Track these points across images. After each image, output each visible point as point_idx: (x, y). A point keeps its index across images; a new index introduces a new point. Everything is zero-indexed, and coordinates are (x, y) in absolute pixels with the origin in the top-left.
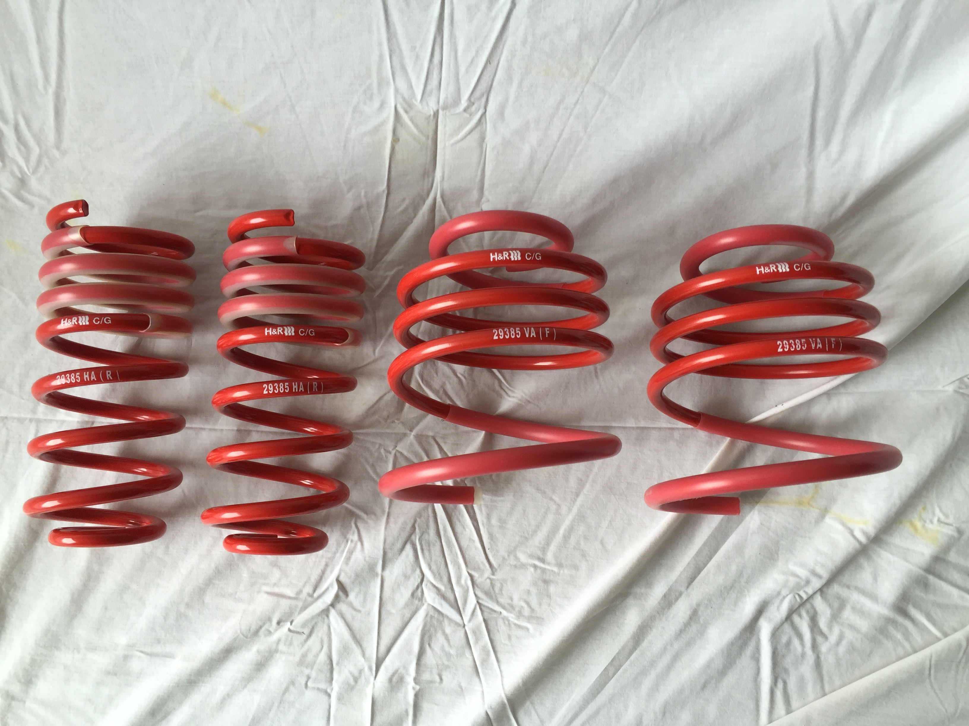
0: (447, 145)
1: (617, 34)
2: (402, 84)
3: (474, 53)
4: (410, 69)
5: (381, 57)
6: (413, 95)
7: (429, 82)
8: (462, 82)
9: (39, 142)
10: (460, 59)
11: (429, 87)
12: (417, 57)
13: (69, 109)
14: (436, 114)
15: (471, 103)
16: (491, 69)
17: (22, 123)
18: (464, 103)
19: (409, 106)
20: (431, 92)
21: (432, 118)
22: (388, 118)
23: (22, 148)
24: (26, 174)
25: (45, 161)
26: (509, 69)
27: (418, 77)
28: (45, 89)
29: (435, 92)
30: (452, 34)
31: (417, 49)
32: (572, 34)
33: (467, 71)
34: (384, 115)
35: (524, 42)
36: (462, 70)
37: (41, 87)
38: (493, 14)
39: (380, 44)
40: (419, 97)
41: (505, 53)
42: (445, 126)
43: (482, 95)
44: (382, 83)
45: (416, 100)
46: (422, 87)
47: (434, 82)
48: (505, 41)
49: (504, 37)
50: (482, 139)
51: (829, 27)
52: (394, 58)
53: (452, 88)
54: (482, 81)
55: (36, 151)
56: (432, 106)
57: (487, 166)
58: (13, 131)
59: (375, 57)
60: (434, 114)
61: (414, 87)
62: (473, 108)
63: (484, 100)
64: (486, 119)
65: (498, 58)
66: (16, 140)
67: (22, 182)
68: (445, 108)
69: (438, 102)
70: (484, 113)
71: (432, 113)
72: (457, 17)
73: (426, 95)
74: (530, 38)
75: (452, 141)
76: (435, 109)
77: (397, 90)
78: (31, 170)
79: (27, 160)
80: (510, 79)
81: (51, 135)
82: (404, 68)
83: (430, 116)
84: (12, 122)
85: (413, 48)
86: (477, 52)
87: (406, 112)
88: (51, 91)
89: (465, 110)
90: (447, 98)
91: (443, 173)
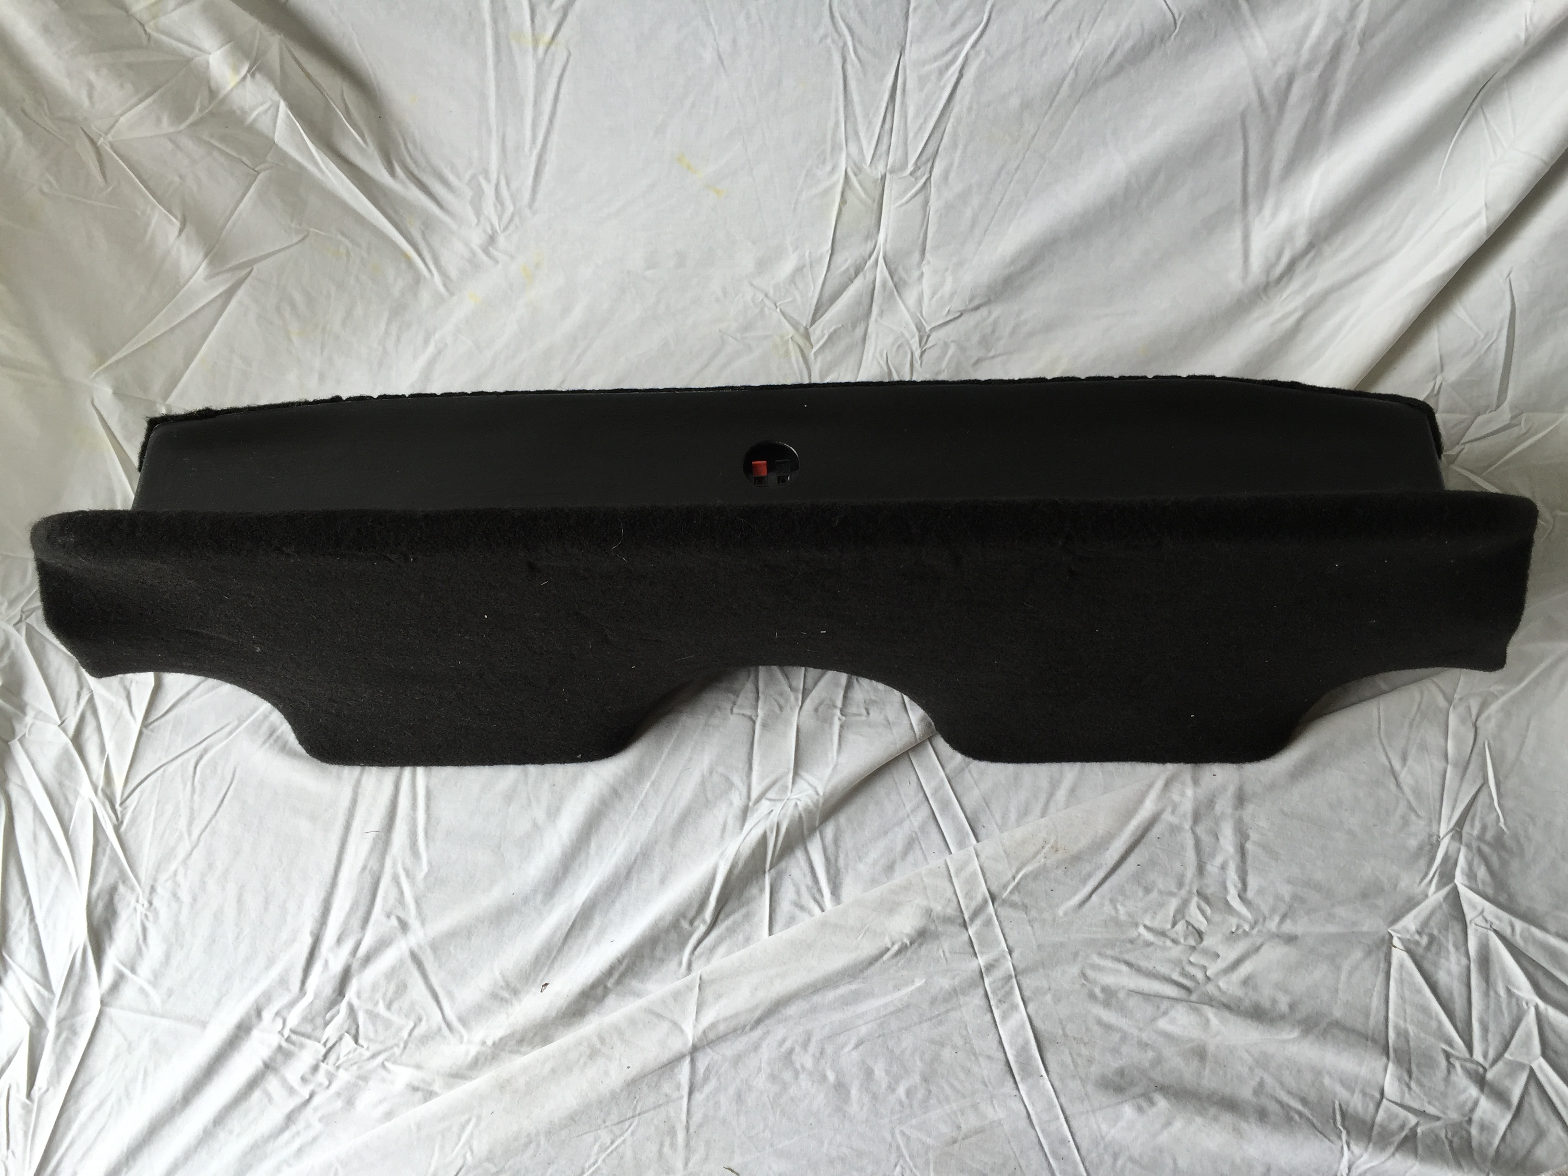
0: (892, 207)
1: (1055, 104)
2: (853, 149)
3: (922, 120)
4: (862, 134)
5: (837, 123)
6: (863, 159)
7: (879, 147)
8: (910, 148)
9: (514, 203)
10: (909, 124)
11: (878, 152)
12: (870, 123)
13: (548, 171)
14: (884, 178)
15: (917, 167)
16: (937, 135)
17: (503, 182)
18: (910, 167)
19: (858, 171)
20: (880, 157)
21: (879, 181)
22: (838, 181)
23: (498, 205)
24: (496, 231)
25: (517, 220)
26: (955, 134)
27: (869, 143)
28: (531, 149)
29: (884, 157)
30: (903, 103)
31: (871, 115)
32: (1014, 102)
33: (916, 135)
34: (835, 178)
35: (970, 109)
36: (911, 135)
37: (527, 148)
38: (942, 84)
39: (837, 111)
40: (869, 162)
41: (952, 120)
42: (891, 190)
43: (928, 160)
44: (835, 148)
45: (866, 164)
46: (872, 151)
47: (883, 147)
48: (952, 109)
49: (951, 105)
50: (926, 202)
51: (1254, 96)
52: (848, 125)
53: (900, 152)
54: (929, 146)
55: (510, 208)
56: (881, 169)
57: (929, 228)
58: (494, 189)
59: (831, 124)
60: (882, 176)
61: (865, 151)
62: (919, 173)
63: (929, 165)
64: (930, 183)
65: (944, 125)
66: (494, 198)
67: (492, 239)
68: (892, 172)
69: (887, 166)
70: (929, 178)
71: (880, 177)
72: (910, 85)
73: (875, 159)
74: (975, 106)
75: (897, 205)
76: (883, 172)
77: (848, 155)
78: (502, 228)
79: (500, 218)
80: (954, 146)
81: (526, 195)
82: (856, 134)
83: (877, 179)
84: (494, 182)
85: (866, 115)
86: (926, 119)
87: (855, 175)
88: (535, 152)
89: (911, 174)
90: (895, 161)
91: (887, 236)
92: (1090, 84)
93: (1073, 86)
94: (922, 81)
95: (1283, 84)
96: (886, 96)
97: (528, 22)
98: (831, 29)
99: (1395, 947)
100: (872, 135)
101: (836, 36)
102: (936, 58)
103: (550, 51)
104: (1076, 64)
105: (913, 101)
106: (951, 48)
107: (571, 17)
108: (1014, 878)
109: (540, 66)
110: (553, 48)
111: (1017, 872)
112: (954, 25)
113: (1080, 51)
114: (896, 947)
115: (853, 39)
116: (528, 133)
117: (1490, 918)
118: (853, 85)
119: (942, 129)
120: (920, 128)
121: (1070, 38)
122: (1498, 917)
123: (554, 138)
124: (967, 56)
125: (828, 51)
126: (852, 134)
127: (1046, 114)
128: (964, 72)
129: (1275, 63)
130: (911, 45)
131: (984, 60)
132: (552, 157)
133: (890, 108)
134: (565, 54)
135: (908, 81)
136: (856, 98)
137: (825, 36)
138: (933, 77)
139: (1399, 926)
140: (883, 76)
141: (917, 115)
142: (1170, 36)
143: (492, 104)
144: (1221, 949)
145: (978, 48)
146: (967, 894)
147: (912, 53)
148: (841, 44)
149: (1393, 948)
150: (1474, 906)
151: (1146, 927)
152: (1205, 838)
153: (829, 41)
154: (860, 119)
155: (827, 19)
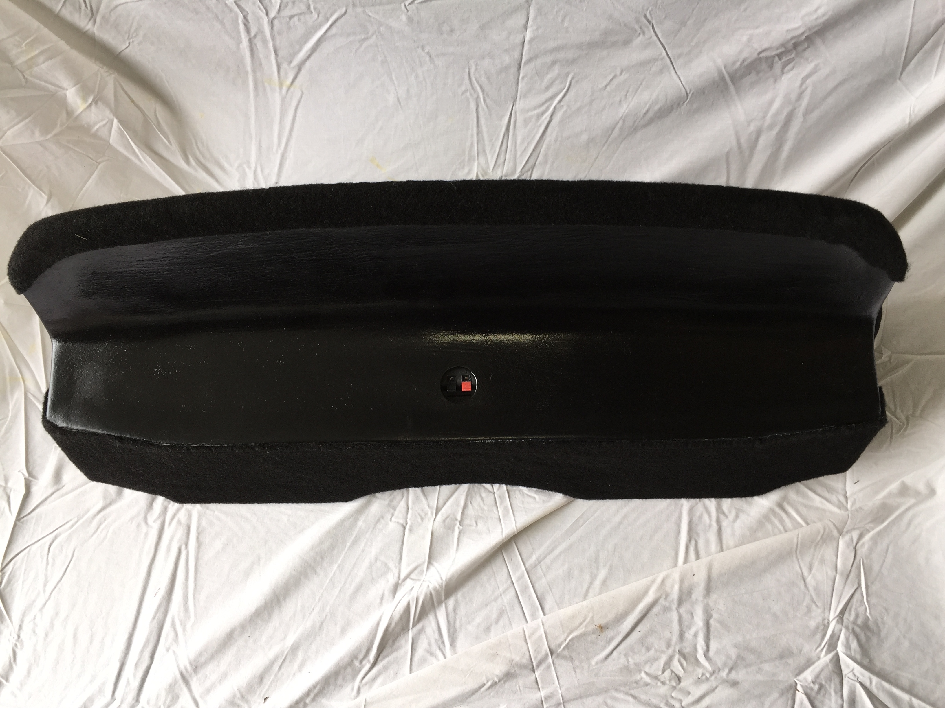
92: (632, 129)
93: (621, 129)
94: (526, 122)
95: (754, 137)
96: (503, 130)
97: (276, 73)
98: (469, 87)
99: (798, 691)
100: (494, 152)
101: (472, 92)
102: (535, 108)
103: (290, 91)
104: (623, 118)
105: (521, 133)
106: (546, 102)
107: (303, 71)
108: (565, 640)
109: (283, 99)
110: (292, 89)
111: (568, 636)
112: (547, 88)
113: (626, 110)
114: (489, 684)
115: (483, 94)
116: (276, 140)
117: (857, 674)
118: (483, 121)
119: (538, 151)
120: (525, 150)
121: (620, 101)
122: (862, 674)
123: (292, 143)
124: (555, 107)
125: (468, 100)
126: (481, 152)
127: (604, 145)
128: (553, 117)
129: (749, 123)
130: (520, 98)
131: (566, 111)
132: (291, 155)
133: (506, 137)
134: (300, 93)
135: (518, 120)
136: (484, 129)
137: (465, 91)
138: (534, 120)
139: (801, 677)
140: (502, 117)
141: (523, 142)
142: (684, 103)
143: (253, 121)
144: (692, 689)
145: (562, 103)
146: (535, 650)
147: (520, 104)
148: (475, 96)
149: (797, 691)
150: (848, 666)
151: (646, 673)
152: (685, 616)
153: (468, 94)
154: (487, 143)
155: (467, 81)
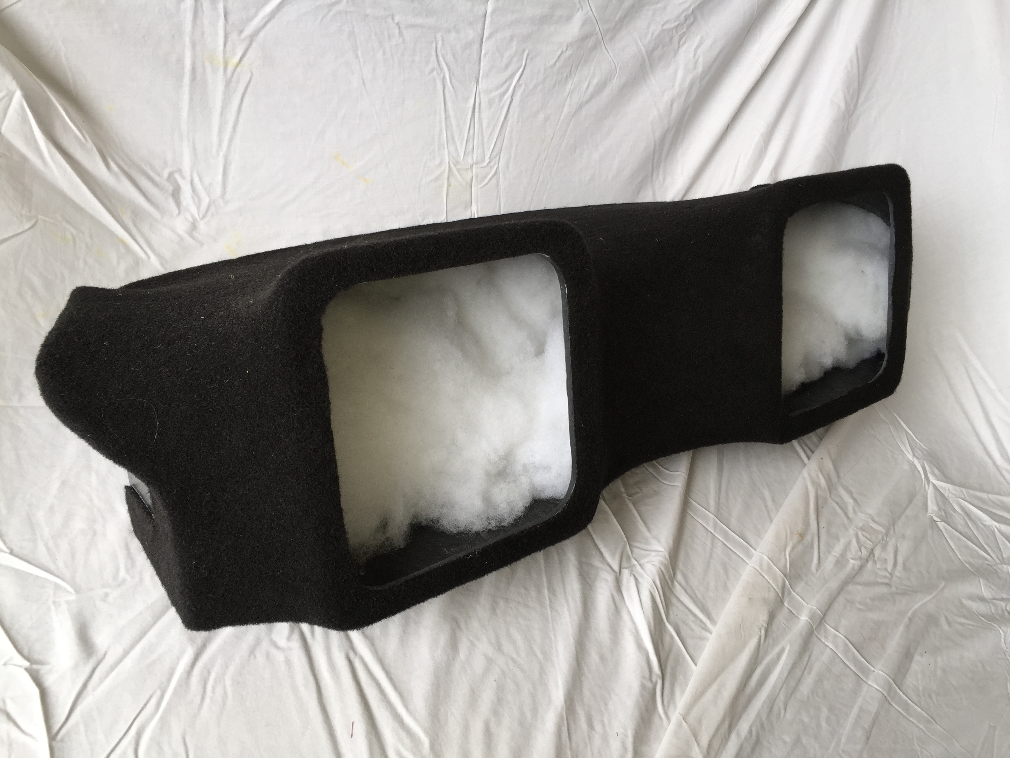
1: (561, 118)
2: (452, 149)
4: (456, 138)
5: (441, 130)
6: (459, 156)
7: (467, 147)
8: (485, 148)
9: (208, 195)
10: (484, 132)
11: (467, 150)
12: (461, 132)
13: (234, 168)
14: (472, 167)
15: (490, 161)
16: (500, 138)
17: (197, 179)
18: (488, 159)
19: (456, 163)
20: (468, 153)
21: (469, 170)
22: (444, 171)
23: (195, 198)
24: (196, 219)
25: (212, 209)
26: (511, 138)
27: (461, 144)
28: (218, 152)
29: (471, 155)
30: (480, 117)
31: (461, 126)
34: (442, 169)
35: (517, 122)
36: (486, 139)
37: (214, 151)
38: (501, 105)
39: (440, 122)
40: (462, 157)
41: (508, 129)
42: (477, 176)
43: (496, 156)
44: (441, 147)
45: (460, 159)
46: (464, 149)
47: (470, 147)
48: (508, 123)
49: (507, 119)
50: (498, 183)
52: (448, 132)
53: (480, 150)
54: (496, 145)
56: (470, 161)
57: (501, 200)
58: (189, 184)
59: (438, 130)
61: (459, 150)
62: (492, 164)
63: (498, 158)
64: (499, 169)
65: (503, 132)
66: (191, 192)
67: (194, 226)
68: (477, 163)
69: (473, 159)
70: (498, 167)
72: (482, 106)
73: (466, 155)
74: (520, 119)
75: (481, 185)
78: (201, 216)
79: (198, 208)
80: (510, 144)
81: (218, 190)
84: (188, 178)
85: (458, 125)
86: (493, 128)
87: (455, 166)
88: (222, 154)
89: (488, 164)
90: (478, 156)
92: (578, 106)
94: (490, 103)
96: (470, 113)
97: (221, 48)
98: (436, 65)
100: (463, 139)
101: (439, 71)
102: (497, 88)
103: (236, 72)
105: (486, 115)
106: (506, 81)
107: (254, 45)
108: (786, 559)
109: (228, 83)
110: (239, 69)
111: (785, 555)
112: (507, 67)
113: (571, 86)
114: (763, 632)
115: (449, 73)
116: (215, 138)
117: (954, 492)
118: (449, 105)
119: (503, 135)
120: (490, 136)
121: (567, 77)
122: (954, 489)
123: (237, 143)
124: (515, 86)
125: (435, 80)
126: (451, 139)
128: (513, 97)
130: (482, 79)
131: (524, 90)
133: (473, 120)
134: (249, 75)
135: (482, 103)
136: (451, 113)
137: (432, 70)
138: (497, 100)
140: (468, 99)
141: (488, 124)
145: (520, 82)
147: (483, 84)
148: (442, 76)
149: (936, 522)
150: (944, 489)
153: (435, 73)
154: (455, 128)
155: (433, 58)
